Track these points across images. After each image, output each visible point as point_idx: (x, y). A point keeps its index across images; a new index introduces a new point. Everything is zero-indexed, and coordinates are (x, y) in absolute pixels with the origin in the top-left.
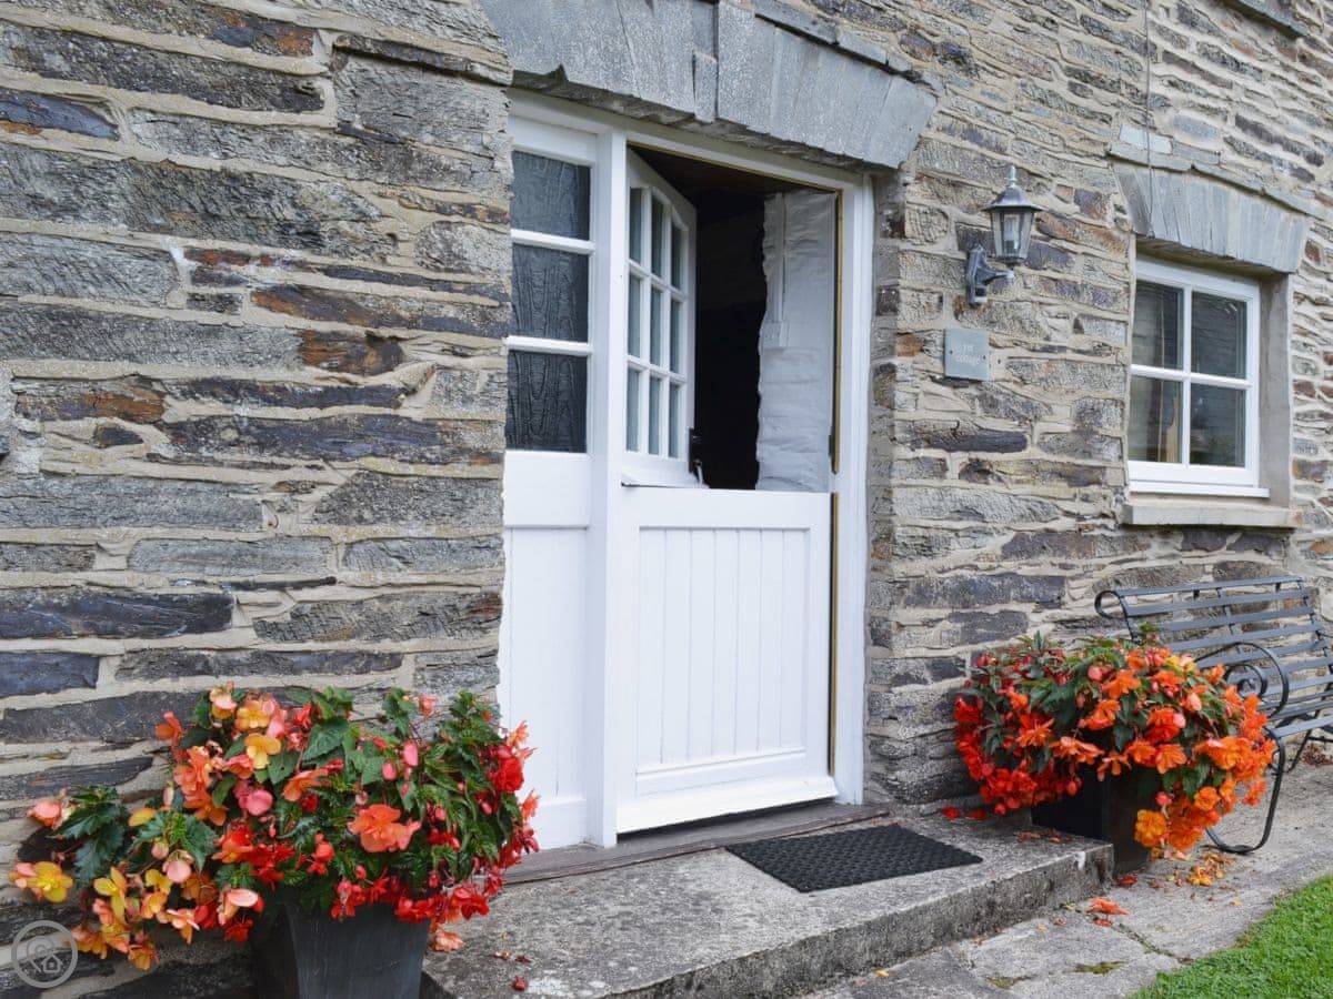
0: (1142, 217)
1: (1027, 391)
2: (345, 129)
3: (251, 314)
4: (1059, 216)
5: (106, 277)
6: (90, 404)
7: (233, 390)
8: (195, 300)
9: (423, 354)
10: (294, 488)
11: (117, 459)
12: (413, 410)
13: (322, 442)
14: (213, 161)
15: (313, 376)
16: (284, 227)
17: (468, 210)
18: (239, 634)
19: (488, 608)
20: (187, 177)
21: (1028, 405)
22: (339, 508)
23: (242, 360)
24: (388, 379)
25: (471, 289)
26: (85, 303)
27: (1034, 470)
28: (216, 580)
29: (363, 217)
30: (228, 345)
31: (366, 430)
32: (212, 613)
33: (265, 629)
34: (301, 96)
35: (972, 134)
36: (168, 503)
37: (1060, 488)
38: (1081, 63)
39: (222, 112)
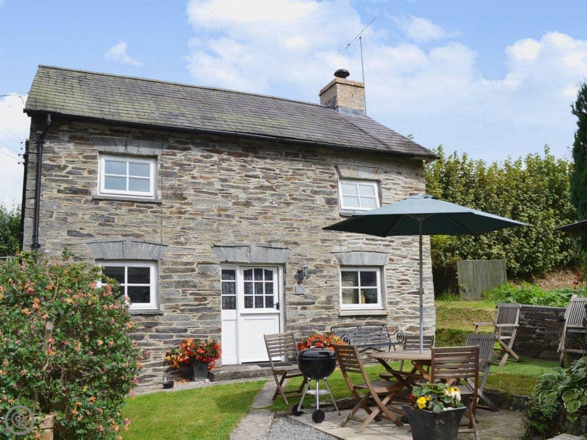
0: (340, 261)
1: (314, 295)
2: (199, 273)
3: (189, 296)
4: (320, 265)
5: (173, 294)
6: (170, 308)
7: (187, 305)
8: (182, 296)
9: (210, 299)
10: (194, 316)
11: (175, 314)
12: (209, 306)
13: (197, 310)
14: (184, 280)
15: (196, 303)
16: (192, 286)
17: (215, 280)
18: (188, 333)
19: (219, 330)
20: (181, 282)
21: (315, 297)
22: (200, 318)
23: (188, 302)
24: (206, 302)
25: (216, 290)
26: (171, 297)
27: (317, 307)
28: (186, 327)
29: (201, 283)
30: (186, 300)
31: (203, 308)
32: (185, 331)
33: (191, 332)
34: (193, 270)
35: (299, 255)
36: (180, 319)
37: (323, 310)
38: (324, 238)
39: (184, 274)
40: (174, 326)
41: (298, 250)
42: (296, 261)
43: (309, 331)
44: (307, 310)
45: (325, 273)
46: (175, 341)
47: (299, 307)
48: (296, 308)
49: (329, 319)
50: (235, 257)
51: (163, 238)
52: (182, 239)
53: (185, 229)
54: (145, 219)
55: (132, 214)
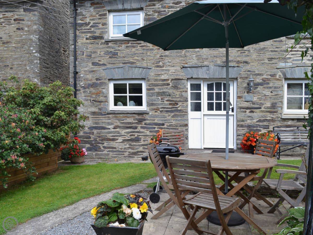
0: (284, 74)
1: (261, 101)
2: (172, 86)
3: (165, 102)
4: (267, 78)
5: (155, 101)
6: (154, 110)
7: (164, 108)
8: (161, 102)
9: (180, 104)
10: (169, 115)
11: (156, 113)
12: (179, 109)
13: (172, 112)
14: (162, 91)
15: (170, 106)
16: (168, 95)
17: (183, 91)
18: (165, 126)
19: (187, 125)
20: (160, 92)
21: (261, 103)
22: (173, 117)
23: (165, 105)
24: (177, 106)
25: (184, 98)
26: (154, 102)
27: (262, 111)
28: (163, 122)
29: (174, 93)
30: (164, 105)
31: (175, 110)
32: (163, 125)
33: (167, 126)
34: (168, 84)
35: (249, 71)
36: (160, 116)
37: (268, 114)
38: (270, 57)
39: (162, 87)
40: (156, 121)
41: (248, 67)
42: (246, 76)
43: (255, 129)
44: (255, 113)
45: (271, 85)
46: (156, 131)
47: (248, 111)
48: (246, 112)
49: (273, 120)
50: (198, 74)
51: (148, 63)
52: (161, 64)
53: (163, 57)
54: (137, 52)
55: (128, 49)
